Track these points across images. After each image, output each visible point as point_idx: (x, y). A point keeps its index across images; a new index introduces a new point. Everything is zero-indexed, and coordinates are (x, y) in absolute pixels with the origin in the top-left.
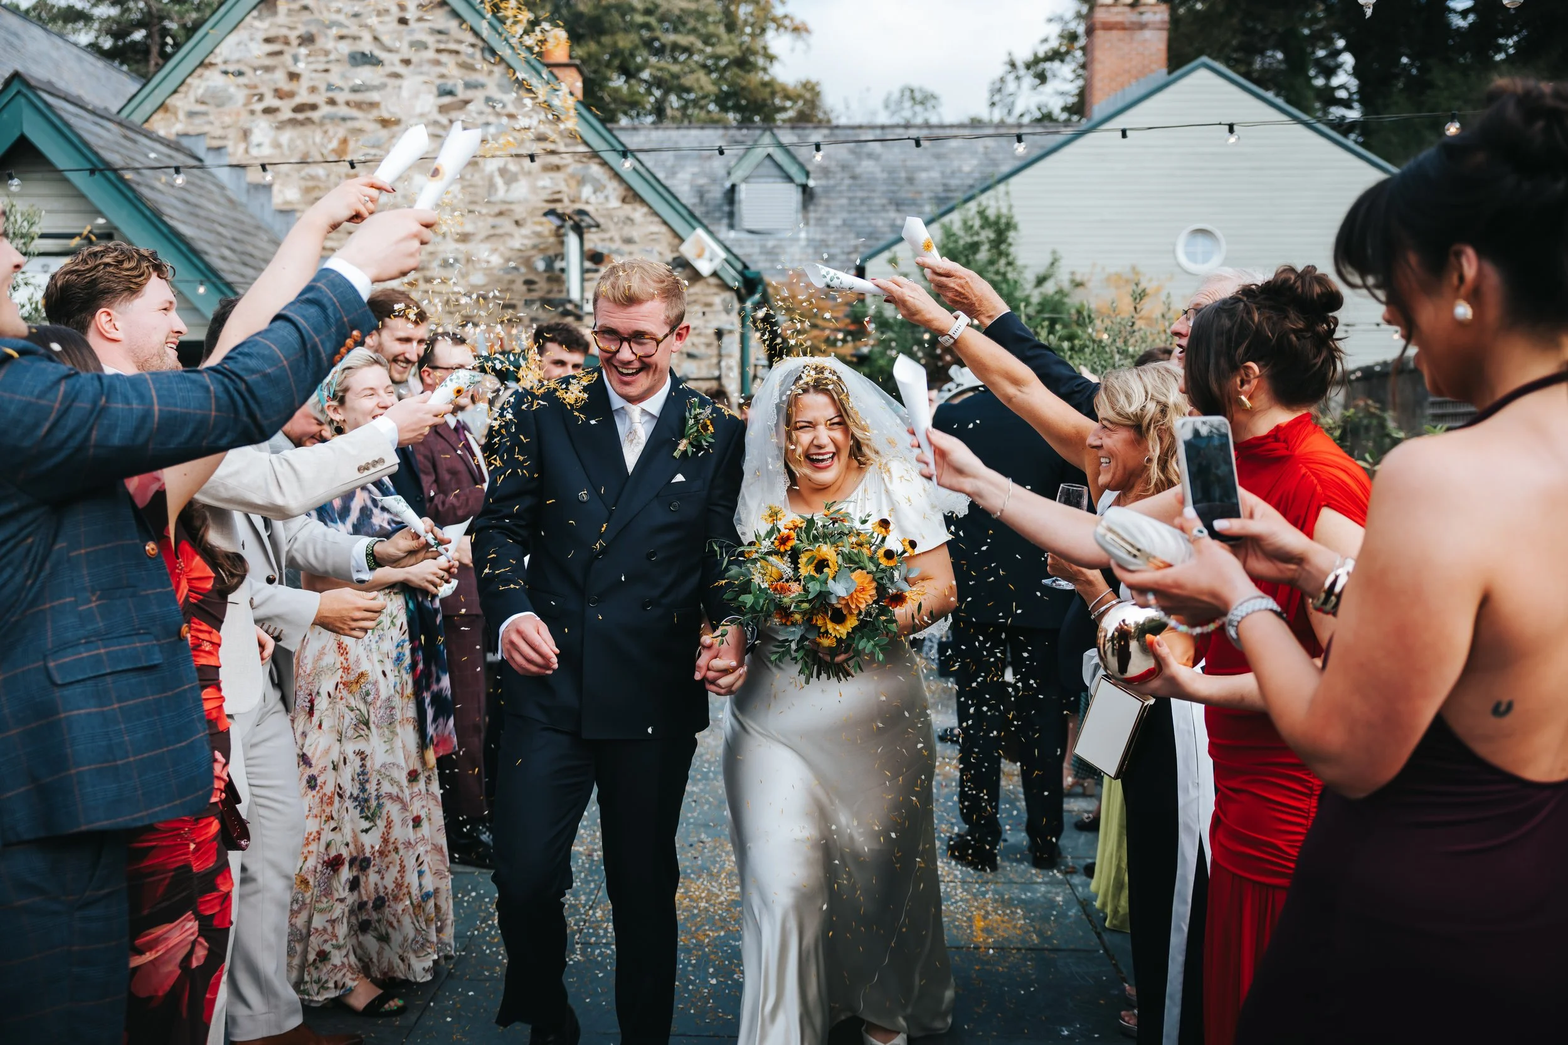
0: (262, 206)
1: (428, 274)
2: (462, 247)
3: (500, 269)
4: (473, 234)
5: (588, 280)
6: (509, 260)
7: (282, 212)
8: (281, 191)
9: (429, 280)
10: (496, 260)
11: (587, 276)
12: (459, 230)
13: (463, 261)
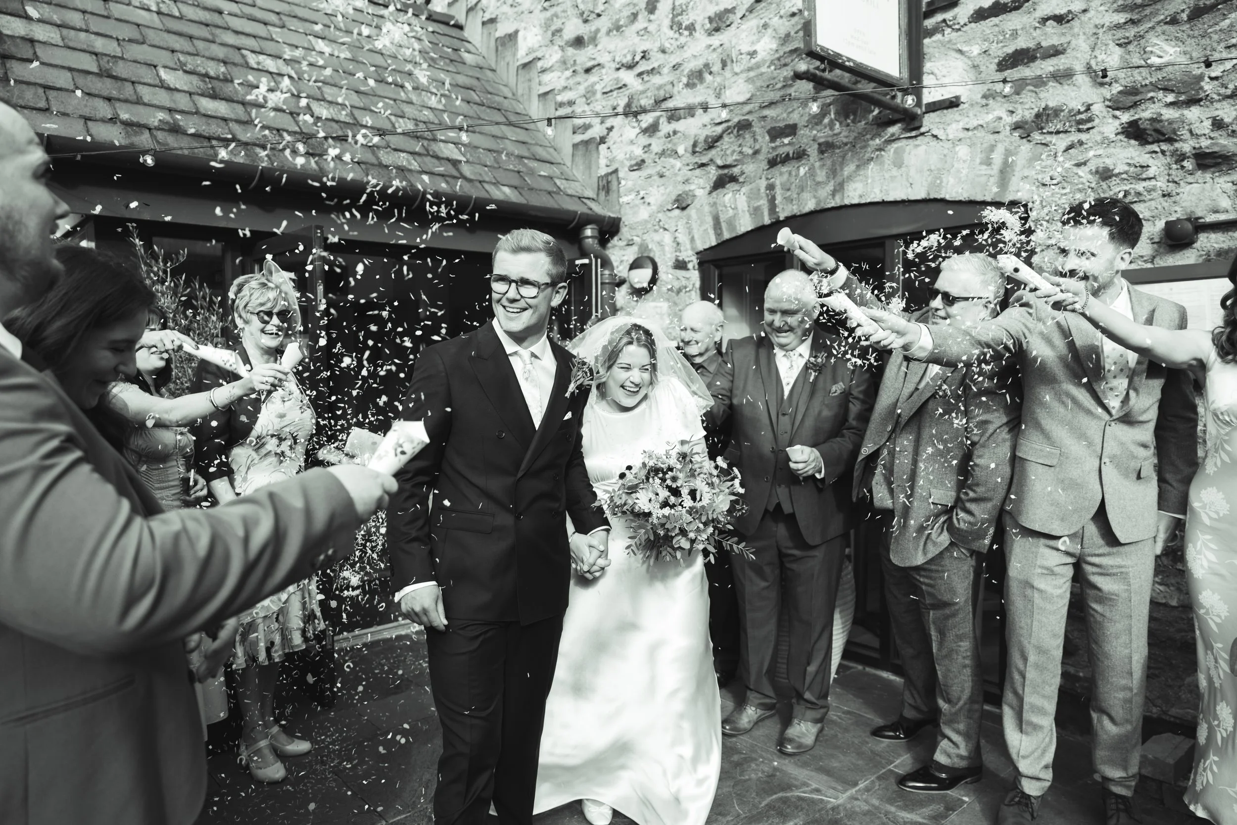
0: (508, 64)
1: (670, 104)
2: (716, 40)
3: (772, 63)
4: (732, 11)
5: (930, 33)
6: (787, 38)
7: (525, 66)
8: (525, 39)
9: (674, 115)
10: (767, 46)
11: (929, 23)
12: (712, 10)
13: (716, 68)
